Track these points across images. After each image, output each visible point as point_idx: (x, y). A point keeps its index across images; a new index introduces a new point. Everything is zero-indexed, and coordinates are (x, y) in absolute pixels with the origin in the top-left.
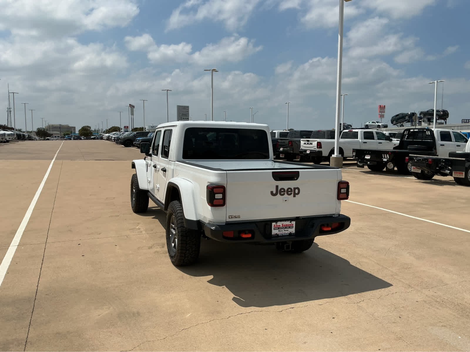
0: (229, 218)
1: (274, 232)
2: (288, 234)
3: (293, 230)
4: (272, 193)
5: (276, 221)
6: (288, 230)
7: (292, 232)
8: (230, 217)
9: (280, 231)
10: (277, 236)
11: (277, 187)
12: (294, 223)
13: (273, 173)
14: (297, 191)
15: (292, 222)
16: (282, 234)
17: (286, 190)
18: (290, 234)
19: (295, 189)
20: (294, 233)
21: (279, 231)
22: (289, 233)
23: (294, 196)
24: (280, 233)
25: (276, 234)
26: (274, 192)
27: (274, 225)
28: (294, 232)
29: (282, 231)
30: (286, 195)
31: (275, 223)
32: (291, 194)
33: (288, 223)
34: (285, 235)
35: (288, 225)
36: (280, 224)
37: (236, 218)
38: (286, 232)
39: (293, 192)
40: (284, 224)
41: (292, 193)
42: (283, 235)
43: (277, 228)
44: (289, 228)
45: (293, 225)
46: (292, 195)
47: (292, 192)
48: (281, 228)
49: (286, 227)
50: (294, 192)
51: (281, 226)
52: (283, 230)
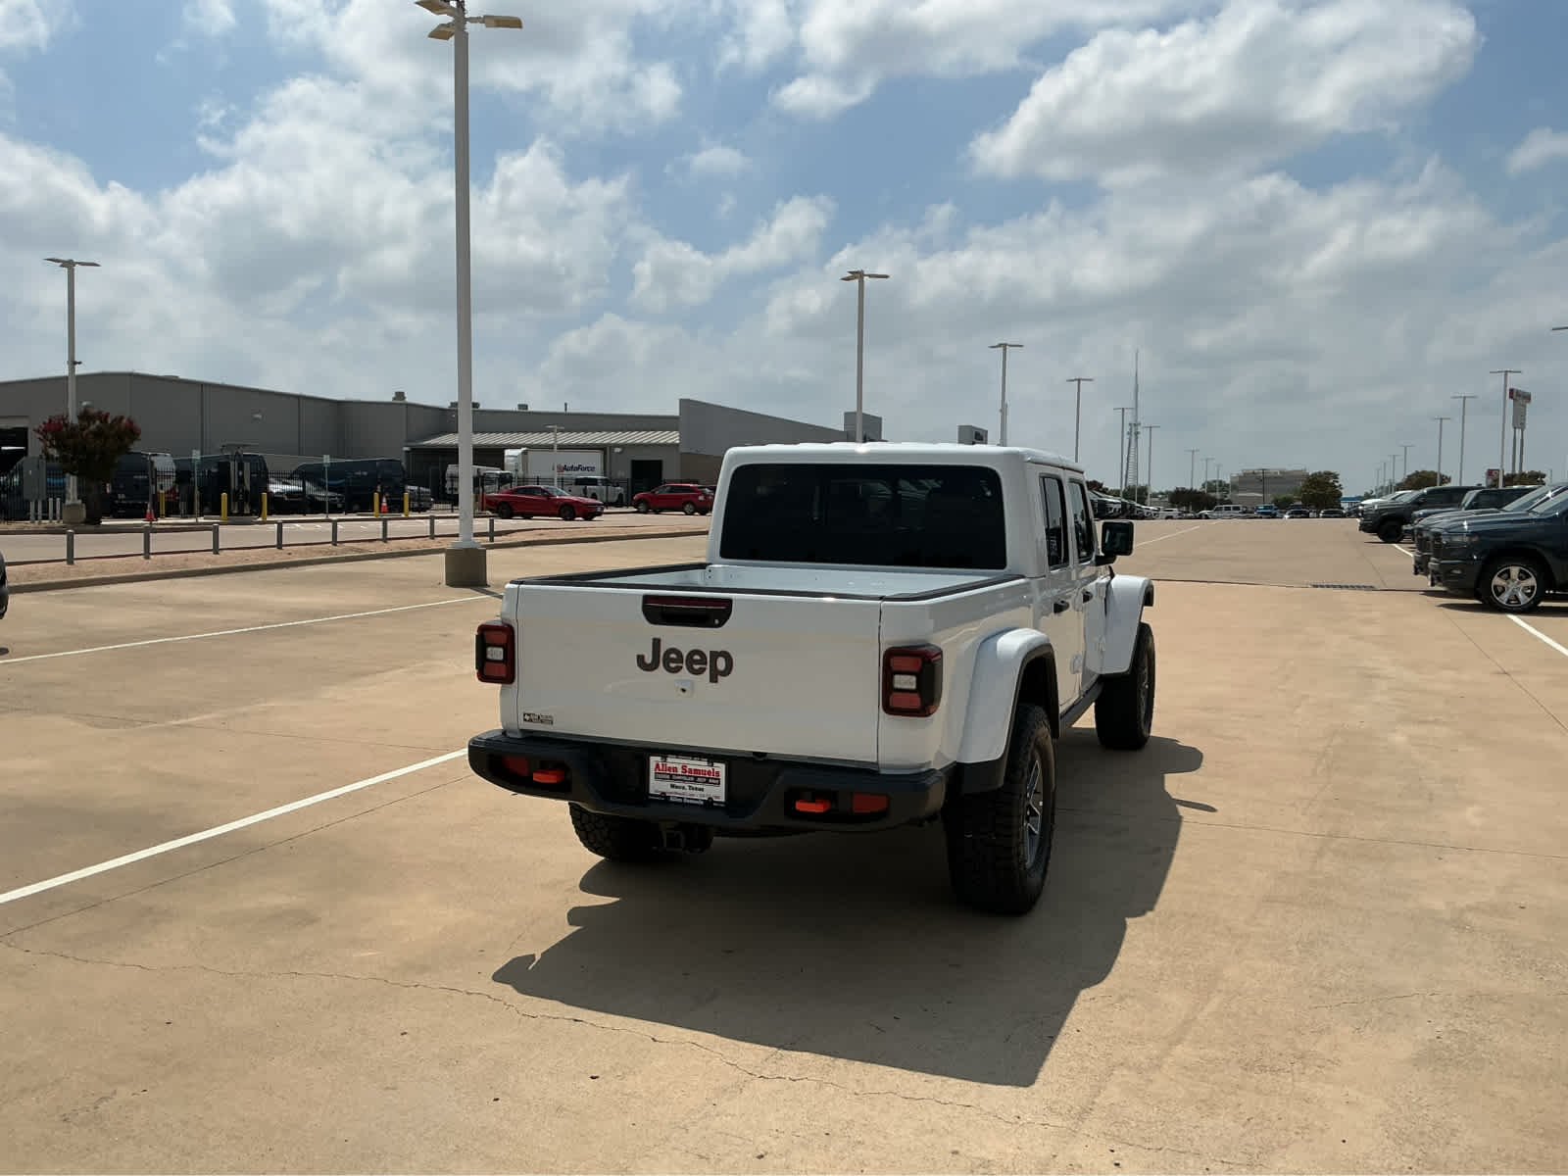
0: (525, 720)
1: (656, 786)
2: (702, 803)
3: (718, 793)
4: (640, 659)
5: (665, 751)
6: (702, 790)
7: (717, 797)
8: (527, 717)
9: (677, 787)
10: (664, 799)
11: (657, 643)
12: (721, 768)
13: (646, 598)
14: (721, 664)
15: (716, 764)
16: (682, 798)
17: (685, 655)
18: (709, 804)
19: (715, 655)
20: (721, 803)
21: (673, 786)
22: (706, 799)
23: (713, 679)
24: (676, 793)
25: (664, 793)
26: (648, 660)
27: (658, 765)
28: (723, 799)
29: (684, 788)
30: (685, 672)
31: (659, 759)
32: (700, 672)
33: (702, 765)
34: (691, 801)
35: (704, 772)
36: (673, 762)
37: (542, 722)
38: (697, 795)
39: (708, 666)
40: (689, 767)
41: (705, 669)
42: (685, 801)
43: (668, 777)
44: (707, 782)
45: (718, 773)
46: (707, 672)
47: (706, 663)
48: (679, 778)
49: (696, 778)
50: (716, 666)
51: (680, 772)
52: (686, 785)
